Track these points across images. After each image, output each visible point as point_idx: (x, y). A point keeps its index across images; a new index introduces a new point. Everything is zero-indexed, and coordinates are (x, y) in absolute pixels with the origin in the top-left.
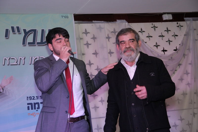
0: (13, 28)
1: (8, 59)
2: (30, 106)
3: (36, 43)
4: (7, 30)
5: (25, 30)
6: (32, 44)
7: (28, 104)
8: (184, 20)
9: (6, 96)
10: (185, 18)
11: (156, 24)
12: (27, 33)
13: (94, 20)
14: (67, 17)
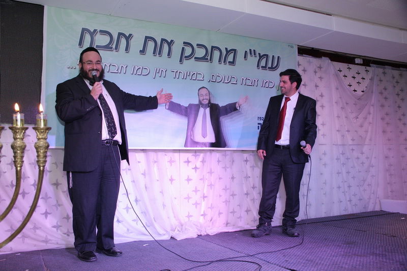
0: (250, 50)
1: (245, 79)
2: (260, 125)
3: (267, 68)
4: (246, 52)
5: (259, 54)
6: (264, 68)
7: (259, 124)
8: (370, 66)
9: (242, 113)
10: (371, 64)
11: (351, 66)
12: (261, 57)
13: (305, 54)
14: (292, 47)
